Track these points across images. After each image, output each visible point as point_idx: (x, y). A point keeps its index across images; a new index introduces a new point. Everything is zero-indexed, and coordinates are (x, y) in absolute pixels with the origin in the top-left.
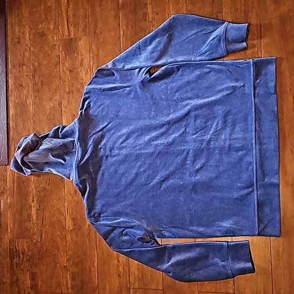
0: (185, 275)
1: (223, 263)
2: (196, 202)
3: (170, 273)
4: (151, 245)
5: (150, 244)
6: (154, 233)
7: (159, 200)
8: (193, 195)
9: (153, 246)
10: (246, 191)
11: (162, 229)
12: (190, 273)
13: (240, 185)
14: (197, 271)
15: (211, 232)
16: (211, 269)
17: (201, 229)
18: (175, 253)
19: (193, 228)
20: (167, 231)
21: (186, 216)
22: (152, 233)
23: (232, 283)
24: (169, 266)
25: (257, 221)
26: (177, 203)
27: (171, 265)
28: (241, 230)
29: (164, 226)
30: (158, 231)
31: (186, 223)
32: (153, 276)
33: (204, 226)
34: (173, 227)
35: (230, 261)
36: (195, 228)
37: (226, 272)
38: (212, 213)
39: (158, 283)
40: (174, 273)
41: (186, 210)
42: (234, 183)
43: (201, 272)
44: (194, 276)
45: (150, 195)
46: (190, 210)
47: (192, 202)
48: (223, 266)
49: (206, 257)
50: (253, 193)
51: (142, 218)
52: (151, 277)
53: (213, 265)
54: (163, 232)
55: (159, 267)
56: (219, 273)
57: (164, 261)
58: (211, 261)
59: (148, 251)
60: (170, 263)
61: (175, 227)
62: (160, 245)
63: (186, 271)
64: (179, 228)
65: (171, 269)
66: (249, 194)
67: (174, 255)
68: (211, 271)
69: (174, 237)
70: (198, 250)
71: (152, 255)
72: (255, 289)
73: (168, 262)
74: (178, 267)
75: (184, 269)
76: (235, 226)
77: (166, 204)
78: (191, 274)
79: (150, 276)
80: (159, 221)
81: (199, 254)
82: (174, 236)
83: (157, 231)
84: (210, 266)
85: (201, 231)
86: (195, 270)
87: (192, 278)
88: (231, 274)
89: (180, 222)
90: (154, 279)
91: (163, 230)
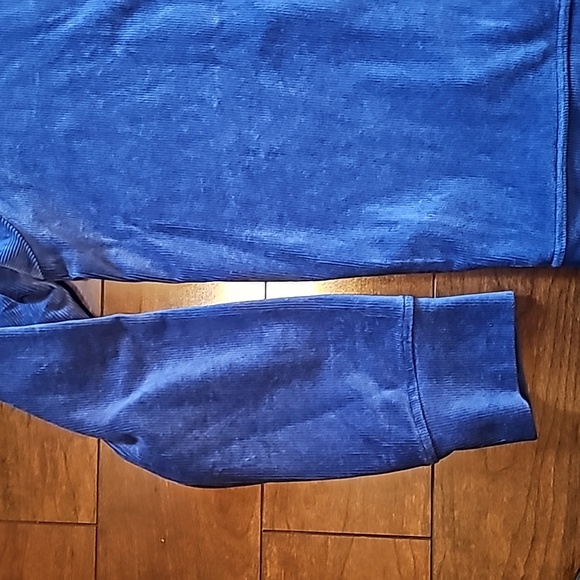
0: (206, 451)
1: (388, 394)
2: (278, 114)
3: (132, 440)
4: (49, 307)
5: (42, 305)
6: (65, 255)
7: (101, 102)
8: (266, 80)
9: (60, 313)
10: (518, 54)
11: (109, 240)
12: (228, 442)
13: (491, 24)
14: (265, 431)
15: (340, 250)
16: (330, 425)
17: (294, 238)
18: (166, 350)
19: (257, 233)
20: (133, 249)
21: (229, 178)
22: (55, 249)
23: (423, 487)
24: (130, 408)
25: (561, 190)
26: (185, 116)
27: (141, 403)
28: (482, 237)
29: (121, 226)
30: (89, 247)
31: (227, 214)
32: (54, 462)
33: (309, 225)
34: (160, 229)
35: (422, 384)
36: (265, 234)
37: (404, 433)
38: (347, 161)
39: (73, 494)
40: (152, 439)
41: (229, 151)
42: (465, 19)
43: (281, 436)
44: (247, 454)
45: (61, 76)
46: (247, 152)
47: (261, 112)
48: (390, 408)
49: (310, 369)
50: (551, 63)
51: (17, 188)
52: (43, 467)
53: (339, 403)
54: (113, 251)
55: (82, 415)
56: (368, 440)
57: (110, 385)
58: (328, 385)
59: (32, 339)
60: (135, 396)
61: (172, 231)
62: (91, 316)
63: (212, 431)
64: (188, 233)
65: (140, 421)
66: (531, 66)
67: (160, 360)
68: (329, 429)
69: (162, 274)
70: (274, 333)
71: (51, 358)
72: (530, 517)
73: (128, 392)
74: (172, 412)
75: (203, 423)
76: (455, 222)
77: (134, 120)
78: (235, 447)
79: (36, 464)
80: (96, 201)
81: (277, 353)
82: (167, 268)
83: (82, 245)
84: (326, 408)
85: (295, 246)
86: (253, 429)
87: (238, 466)
88: (427, 445)
89: (199, 207)
90: (55, 475)
91: (110, 246)
